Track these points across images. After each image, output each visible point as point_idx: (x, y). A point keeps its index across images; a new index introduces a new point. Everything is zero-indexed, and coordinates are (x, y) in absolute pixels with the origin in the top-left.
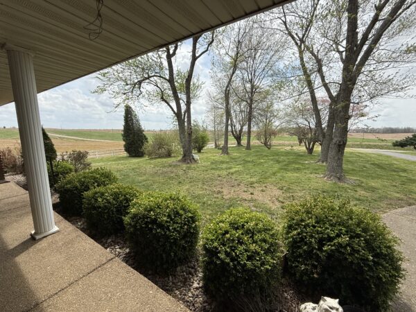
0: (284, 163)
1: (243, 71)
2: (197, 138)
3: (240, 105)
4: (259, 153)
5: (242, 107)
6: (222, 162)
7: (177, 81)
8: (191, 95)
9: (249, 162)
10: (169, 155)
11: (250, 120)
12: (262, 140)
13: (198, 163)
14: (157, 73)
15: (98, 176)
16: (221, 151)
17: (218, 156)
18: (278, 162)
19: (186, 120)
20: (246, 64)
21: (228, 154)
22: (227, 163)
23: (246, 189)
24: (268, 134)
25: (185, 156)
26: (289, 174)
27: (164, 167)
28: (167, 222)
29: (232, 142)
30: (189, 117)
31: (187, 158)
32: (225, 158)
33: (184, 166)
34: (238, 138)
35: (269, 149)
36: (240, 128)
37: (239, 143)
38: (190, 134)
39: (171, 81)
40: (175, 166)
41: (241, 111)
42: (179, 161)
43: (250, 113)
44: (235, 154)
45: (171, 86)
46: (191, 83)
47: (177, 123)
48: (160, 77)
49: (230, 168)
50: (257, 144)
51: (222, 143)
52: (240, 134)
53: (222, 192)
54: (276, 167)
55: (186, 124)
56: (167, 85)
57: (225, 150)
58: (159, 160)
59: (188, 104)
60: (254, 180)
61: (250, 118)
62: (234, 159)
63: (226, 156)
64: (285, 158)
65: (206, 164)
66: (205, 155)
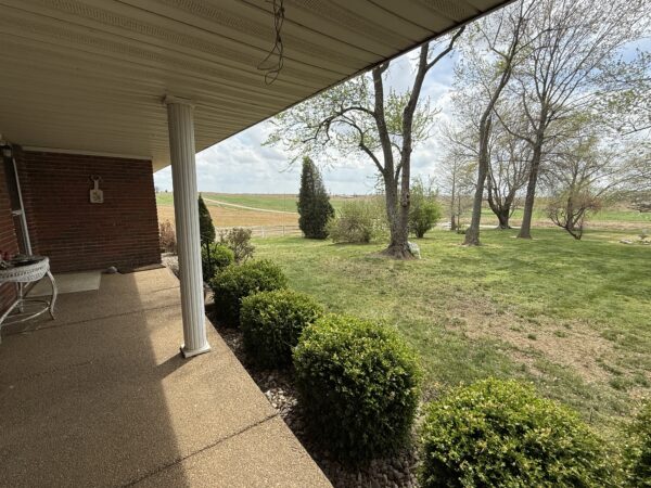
0: (620, 275)
1: (526, 79)
2: (417, 211)
3: (512, 148)
4: (550, 248)
5: (516, 150)
6: (465, 261)
7: (388, 114)
8: (413, 135)
9: (527, 264)
10: (366, 239)
11: (533, 178)
12: (561, 220)
13: (417, 258)
14: (355, 103)
15: (261, 273)
16: (463, 237)
17: (457, 247)
18: (602, 270)
19: (400, 180)
20: (532, 63)
21: (477, 244)
22: (476, 262)
23: (517, 325)
24: (577, 206)
25: (393, 244)
26: (635, 303)
27: (358, 261)
28: (360, 376)
29: (489, 221)
30: (406, 176)
31: (398, 247)
32: (471, 252)
33: (392, 262)
34: (503, 214)
35: (578, 238)
36: (507, 194)
37: (503, 223)
38: (405, 207)
39: (378, 114)
40: (376, 261)
41: (514, 160)
42: (383, 252)
43: (535, 162)
44: (494, 246)
45: (378, 123)
46: (415, 114)
47: (384, 187)
48: (361, 109)
49: (481, 275)
50: (545, 227)
51: (466, 222)
52: (508, 206)
53: (464, 323)
54: (596, 282)
55: (399, 187)
56: (371, 122)
57: (473, 236)
58: (350, 248)
59: (406, 152)
60: (537, 305)
61: (533, 172)
62: (491, 256)
63: (473, 248)
64: (622, 263)
65: (432, 261)
66: (431, 244)
